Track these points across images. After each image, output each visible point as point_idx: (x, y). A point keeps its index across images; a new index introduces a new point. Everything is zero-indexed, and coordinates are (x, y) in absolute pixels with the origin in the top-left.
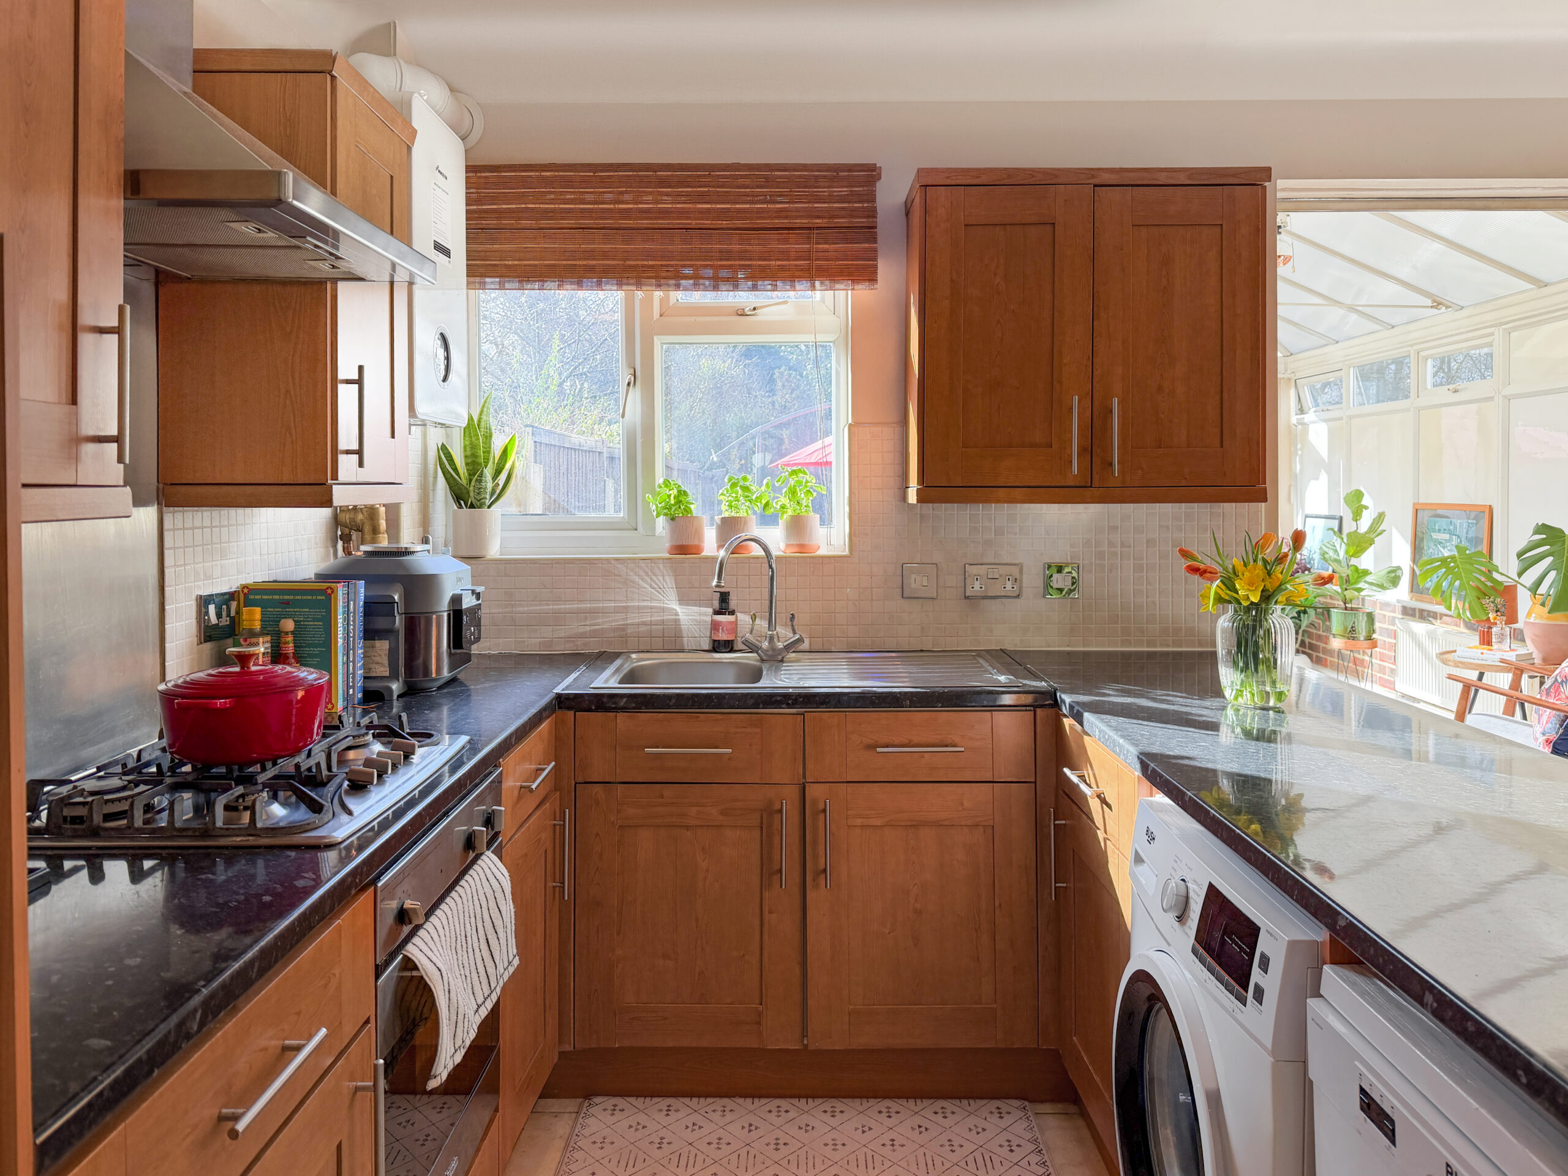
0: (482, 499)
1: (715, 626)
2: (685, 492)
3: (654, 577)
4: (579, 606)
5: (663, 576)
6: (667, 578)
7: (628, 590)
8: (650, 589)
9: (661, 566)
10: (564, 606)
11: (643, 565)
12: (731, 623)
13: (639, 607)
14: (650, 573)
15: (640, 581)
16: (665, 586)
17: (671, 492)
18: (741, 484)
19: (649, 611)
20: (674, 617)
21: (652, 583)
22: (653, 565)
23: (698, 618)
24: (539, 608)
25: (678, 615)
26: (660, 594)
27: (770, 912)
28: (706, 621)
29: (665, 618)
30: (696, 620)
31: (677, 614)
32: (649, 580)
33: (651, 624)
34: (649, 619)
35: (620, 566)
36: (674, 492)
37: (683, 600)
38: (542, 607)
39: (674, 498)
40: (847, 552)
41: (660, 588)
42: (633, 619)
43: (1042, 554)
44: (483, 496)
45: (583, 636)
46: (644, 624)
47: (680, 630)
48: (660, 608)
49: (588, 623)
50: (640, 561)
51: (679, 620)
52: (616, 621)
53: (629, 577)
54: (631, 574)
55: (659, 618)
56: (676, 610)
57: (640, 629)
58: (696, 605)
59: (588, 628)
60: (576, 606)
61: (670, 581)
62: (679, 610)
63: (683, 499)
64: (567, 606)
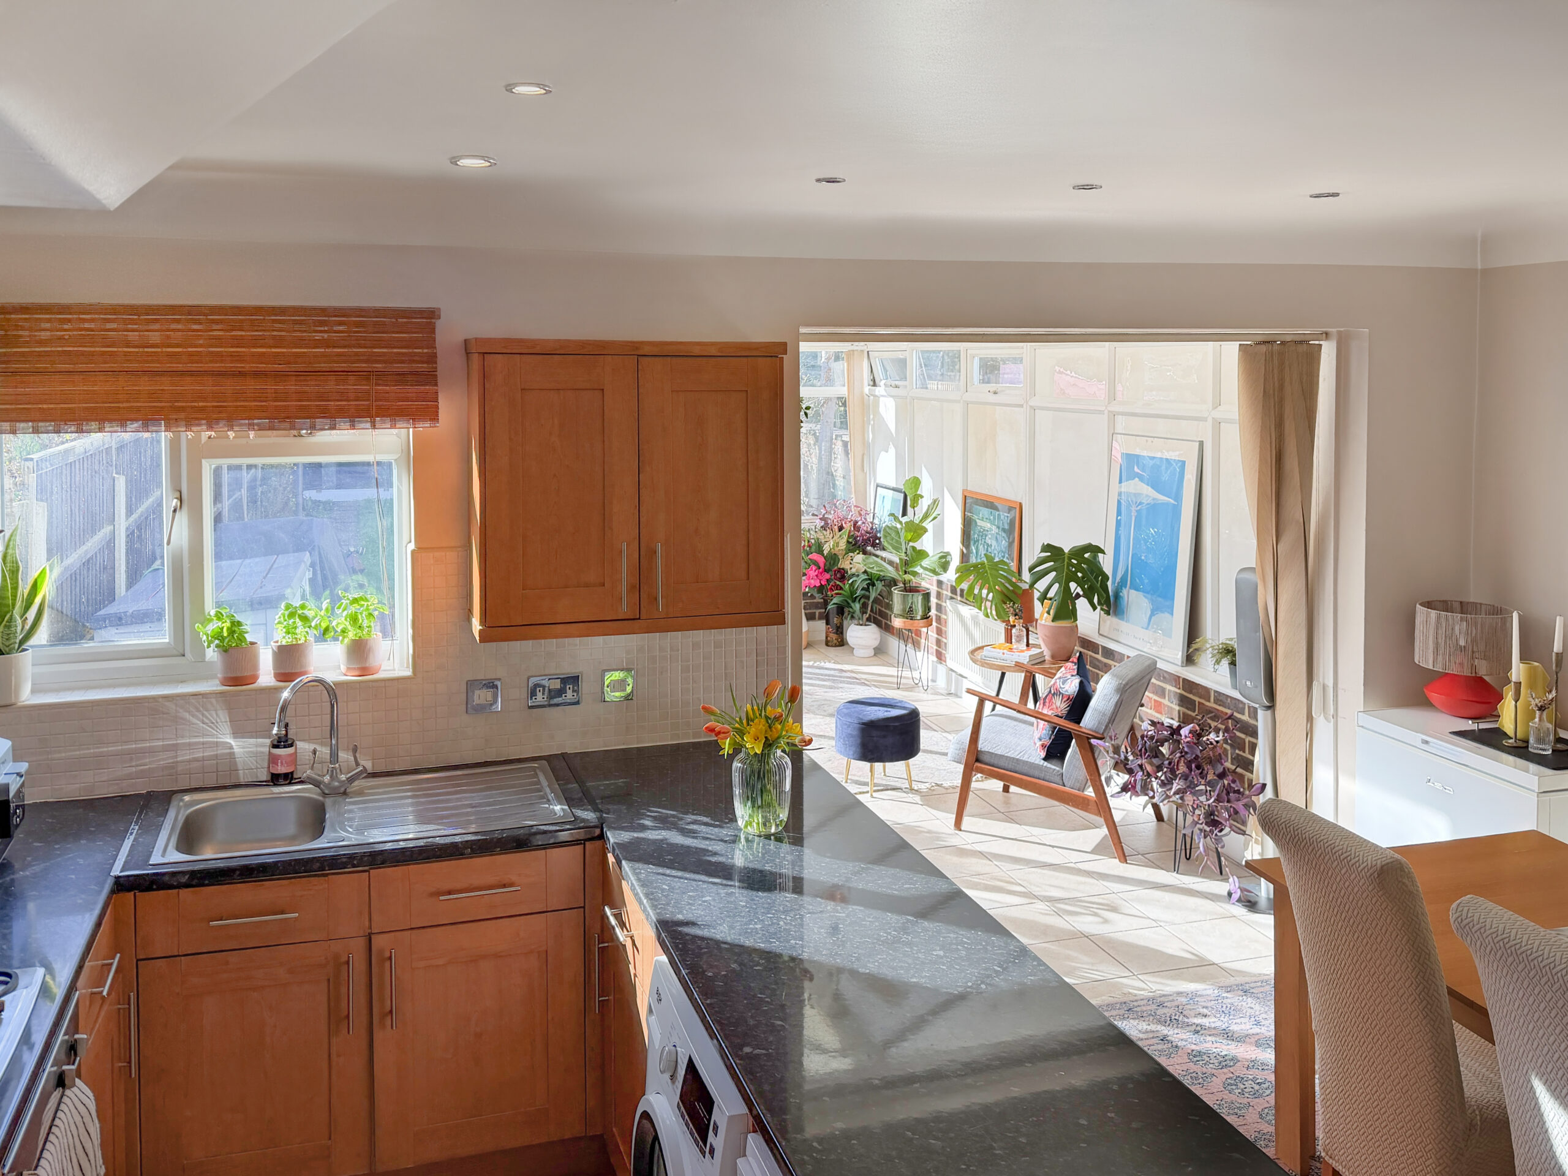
0: (11, 644)
1: (273, 760)
2: (239, 622)
3: (205, 712)
4: (124, 747)
5: (216, 710)
6: (220, 713)
7: (178, 727)
8: (202, 725)
9: (213, 701)
10: (106, 749)
11: (193, 701)
12: (291, 755)
13: (190, 744)
14: (201, 709)
15: (191, 718)
16: (218, 721)
17: (223, 625)
18: (300, 612)
19: (201, 746)
20: (228, 751)
21: (204, 719)
22: (205, 700)
23: (254, 749)
24: (78, 753)
25: (233, 749)
26: (214, 729)
27: (338, 1056)
28: (263, 753)
29: (219, 752)
30: (251, 752)
31: (231, 747)
32: (201, 717)
33: (203, 759)
34: (202, 755)
35: (167, 704)
36: (228, 624)
37: (237, 733)
38: (82, 752)
39: (227, 630)
40: (408, 673)
41: (213, 723)
42: (184, 756)
43: (600, 662)
44: (13, 641)
45: (130, 777)
46: (196, 760)
47: (235, 763)
48: (213, 743)
49: (134, 764)
50: (191, 697)
51: (234, 753)
52: (164, 759)
53: (178, 714)
54: (181, 711)
55: (212, 753)
56: (230, 744)
57: (191, 766)
58: (252, 737)
59: (134, 769)
60: (120, 748)
61: (223, 716)
62: (233, 743)
63: (236, 629)
64: (110, 749)
